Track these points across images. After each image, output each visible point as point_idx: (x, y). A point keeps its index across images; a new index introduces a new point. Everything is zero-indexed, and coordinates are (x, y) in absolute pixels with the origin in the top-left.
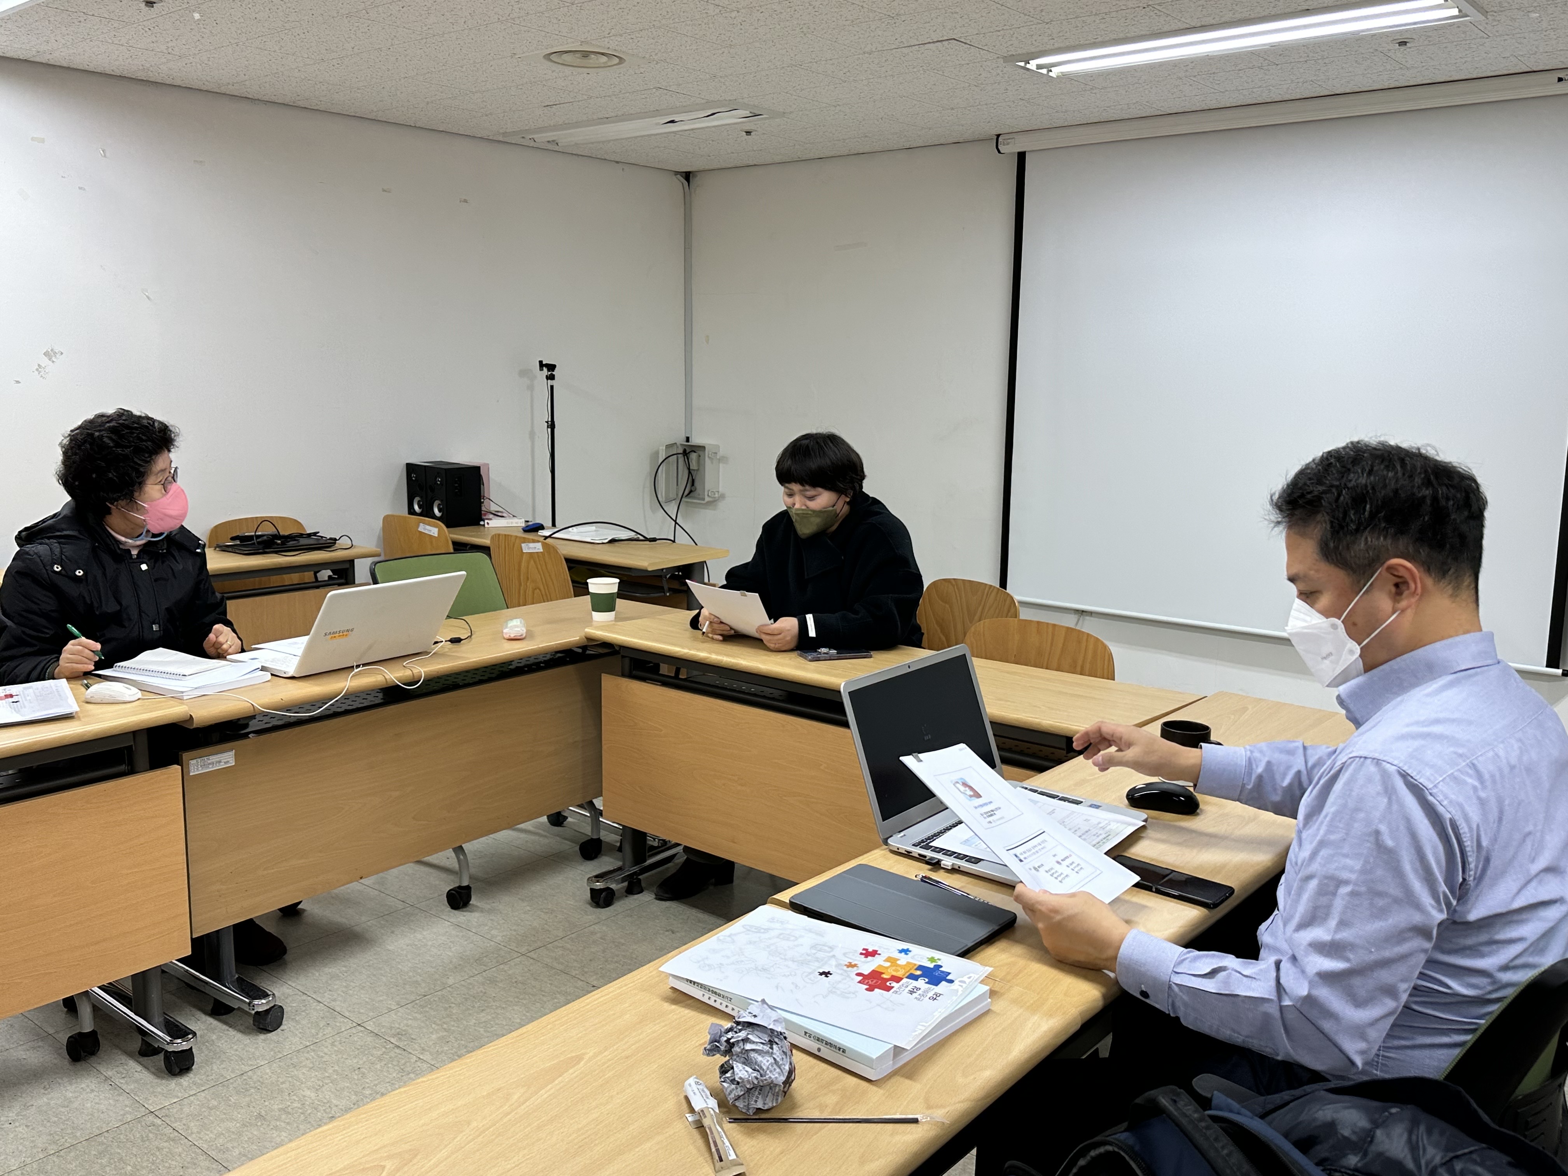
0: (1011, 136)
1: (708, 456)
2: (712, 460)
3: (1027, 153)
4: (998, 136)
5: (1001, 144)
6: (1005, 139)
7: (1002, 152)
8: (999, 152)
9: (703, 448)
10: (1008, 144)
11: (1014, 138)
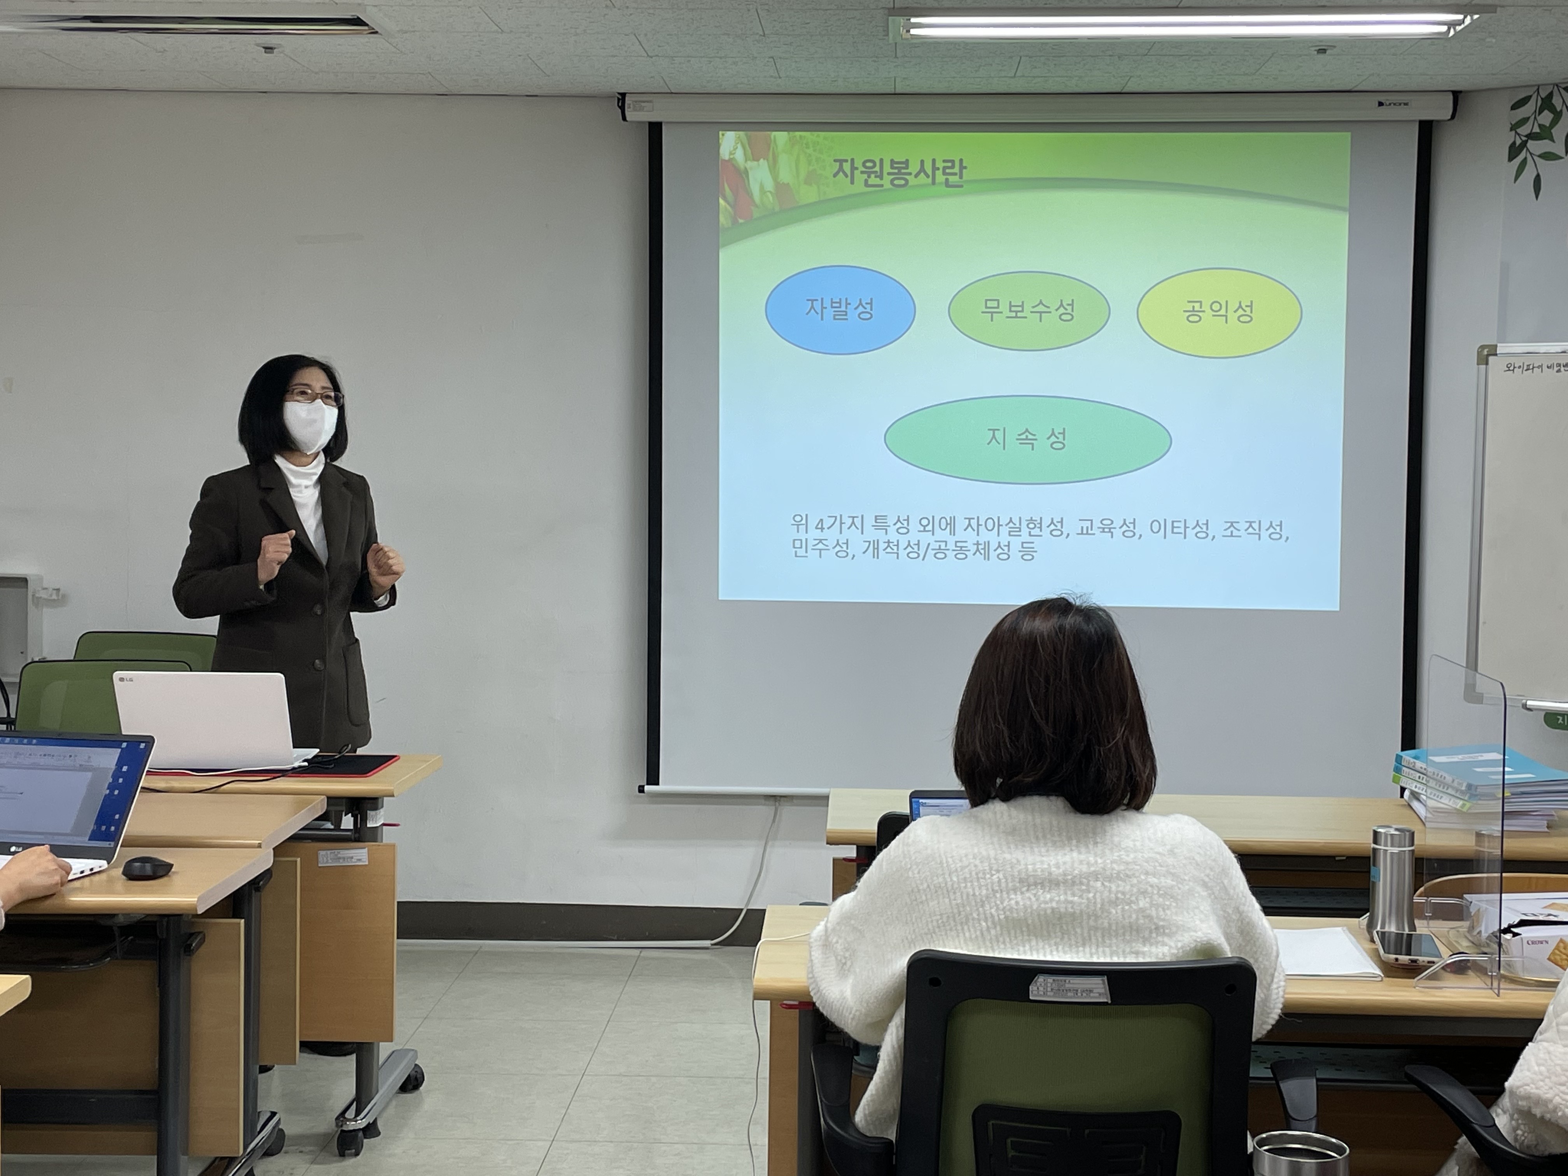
0: (646, 98)
1: (33, 596)
2: (38, 601)
3: (663, 124)
4: (623, 95)
5: (629, 107)
6: (636, 102)
7: (628, 119)
8: (624, 119)
9: (22, 582)
10: (641, 109)
11: (650, 102)
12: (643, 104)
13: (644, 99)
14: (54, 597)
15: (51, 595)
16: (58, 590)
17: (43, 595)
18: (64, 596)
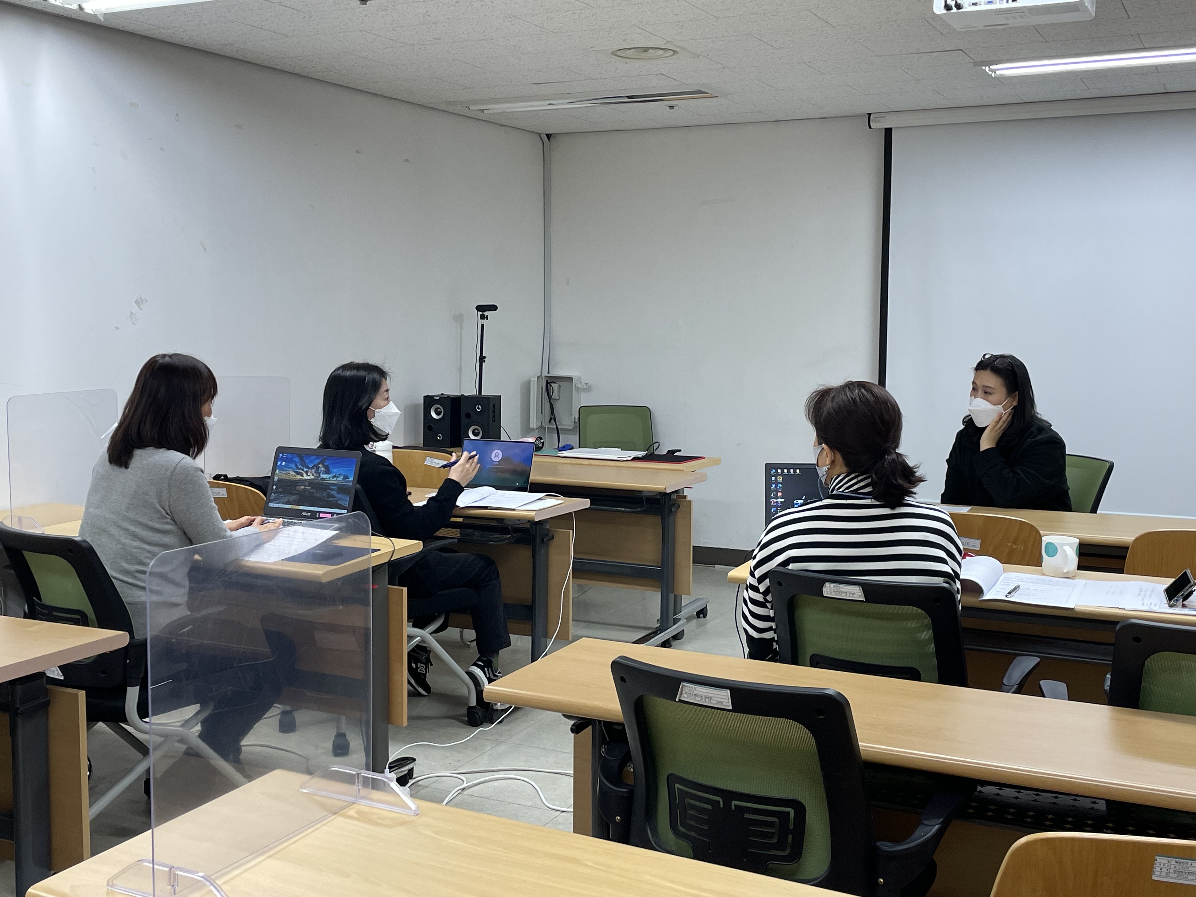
0: (883, 115)
1: (575, 386)
2: (578, 389)
3: (893, 129)
4: (870, 115)
5: (872, 121)
6: (877, 117)
7: (872, 127)
8: (870, 127)
9: (570, 379)
10: (879, 122)
11: (884, 117)
12: (880, 119)
13: (881, 116)
14: (585, 387)
15: (583, 386)
16: (587, 383)
17: (580, 386)
18: (590, 387)
